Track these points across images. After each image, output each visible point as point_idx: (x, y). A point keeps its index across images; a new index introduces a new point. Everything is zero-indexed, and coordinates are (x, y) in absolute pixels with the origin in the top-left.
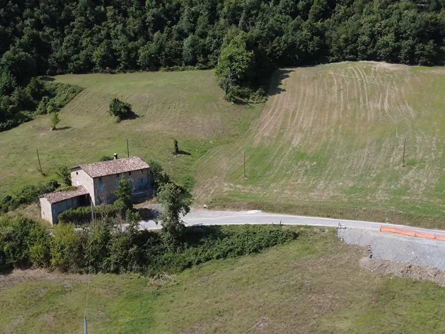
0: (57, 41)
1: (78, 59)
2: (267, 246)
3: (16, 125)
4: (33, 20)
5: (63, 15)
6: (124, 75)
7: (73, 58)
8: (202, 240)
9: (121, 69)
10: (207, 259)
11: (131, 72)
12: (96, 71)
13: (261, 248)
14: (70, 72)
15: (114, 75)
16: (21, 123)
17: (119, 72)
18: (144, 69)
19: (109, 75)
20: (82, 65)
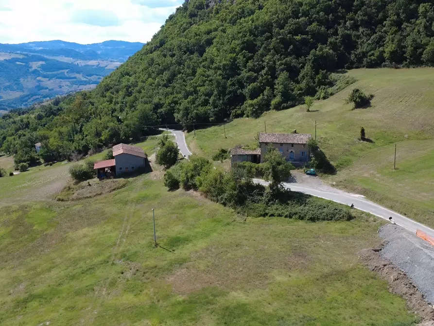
0: (364, 39)
1: (373, 54)
2: (324, 219)
3: (293, 106)
4: (352, 22)
5: (380, 16)
6: (408, 69)
7: (370, 54)
8: (289, 202)
9: (406, 64)
10: (280, 215)
11: (414, 67)
12: (385, 66)
13: (318, 219)
14: (364, 67)
15: (398, 70)
16: (298, 104)
17: (403, 67)
18: (427, 65)
19: (393, 70)
20: (374, 60)
